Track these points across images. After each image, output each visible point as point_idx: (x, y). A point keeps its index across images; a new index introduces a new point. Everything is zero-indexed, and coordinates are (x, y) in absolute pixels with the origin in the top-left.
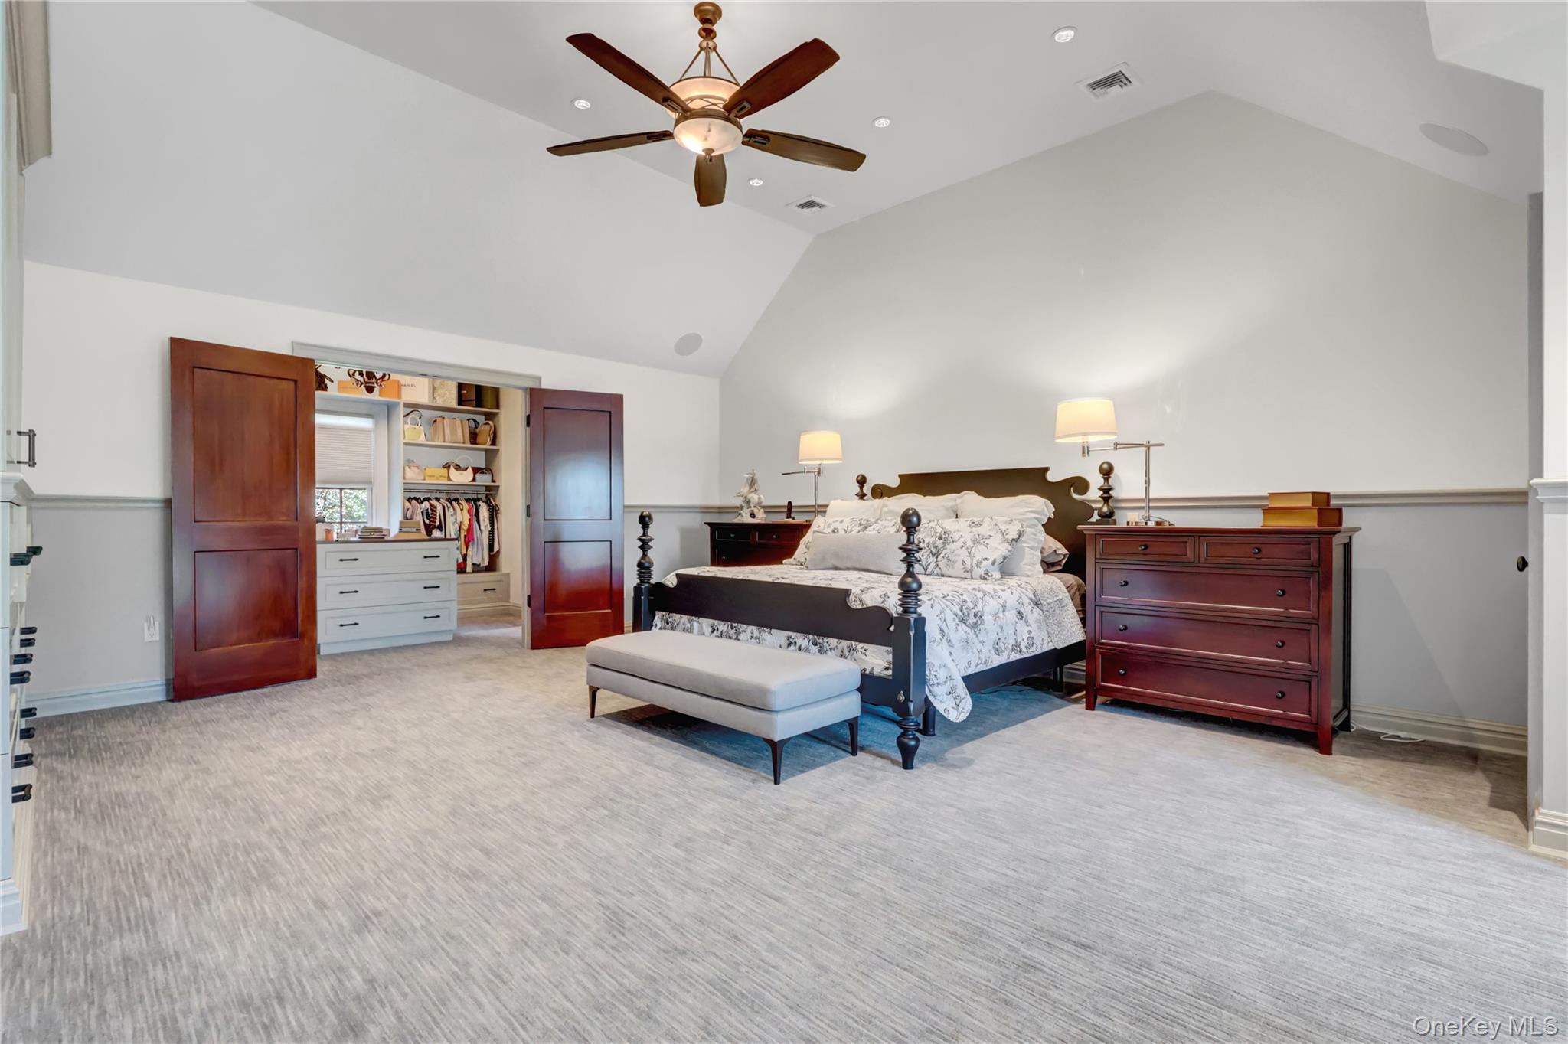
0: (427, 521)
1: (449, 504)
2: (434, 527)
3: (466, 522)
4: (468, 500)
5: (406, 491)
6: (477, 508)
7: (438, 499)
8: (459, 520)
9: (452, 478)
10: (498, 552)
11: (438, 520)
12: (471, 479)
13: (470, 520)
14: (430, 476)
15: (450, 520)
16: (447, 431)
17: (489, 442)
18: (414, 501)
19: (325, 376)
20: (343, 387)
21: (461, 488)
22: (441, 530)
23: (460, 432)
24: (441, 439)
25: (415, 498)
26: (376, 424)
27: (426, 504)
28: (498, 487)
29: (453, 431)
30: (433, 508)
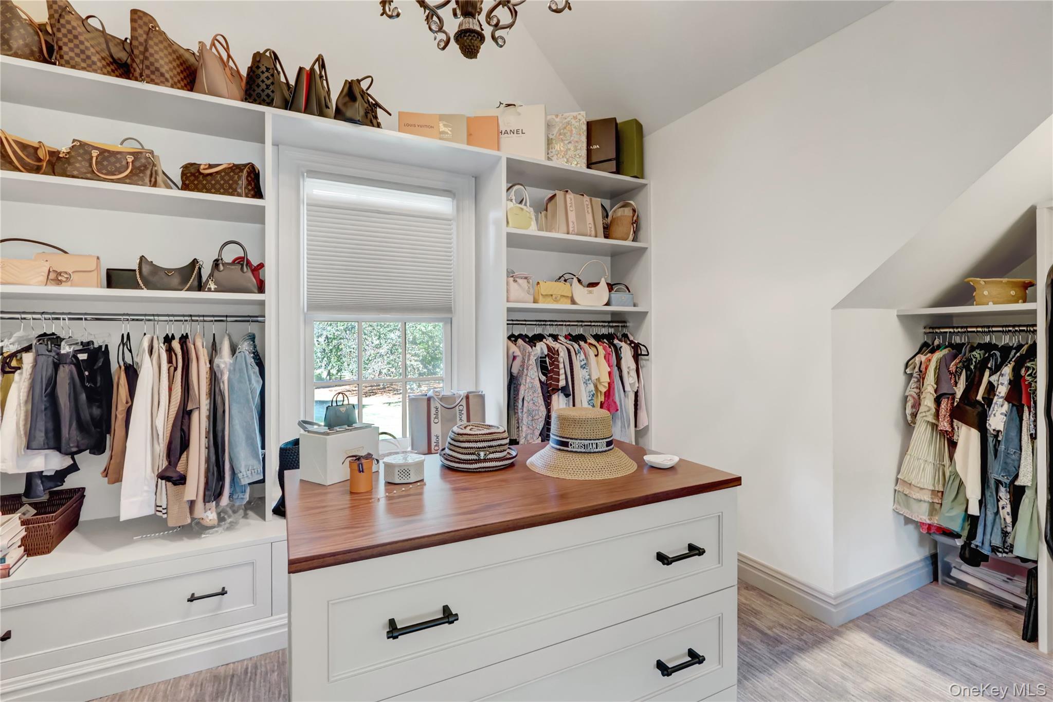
0: (543, 378)
1: (576, 346)
2: (556, 390)
3: (606, 379)
4: (598, 338)
5: (511, 323)
6: (618, 351)
7: (555, 338)
8: (594, 377)
9: (577, 299)
10: (647, 426)
11: (562, 377)
12: (605, 301)
13: (610, 373)
14: (545, 296)
15: (580, 374)
16: (572, 216)
17: (631, 237)
18: (520, 341)
19: (377, 105)
20: (408, 125)
21: (587, 319)
22: (567, 396)
23: (589, 218)
24: (565, 229)
25: (520, 336)
26: (458, 209)
27: (541, 348)
28: (645, 314)
29: (580, 217)
30: (553, 354)
